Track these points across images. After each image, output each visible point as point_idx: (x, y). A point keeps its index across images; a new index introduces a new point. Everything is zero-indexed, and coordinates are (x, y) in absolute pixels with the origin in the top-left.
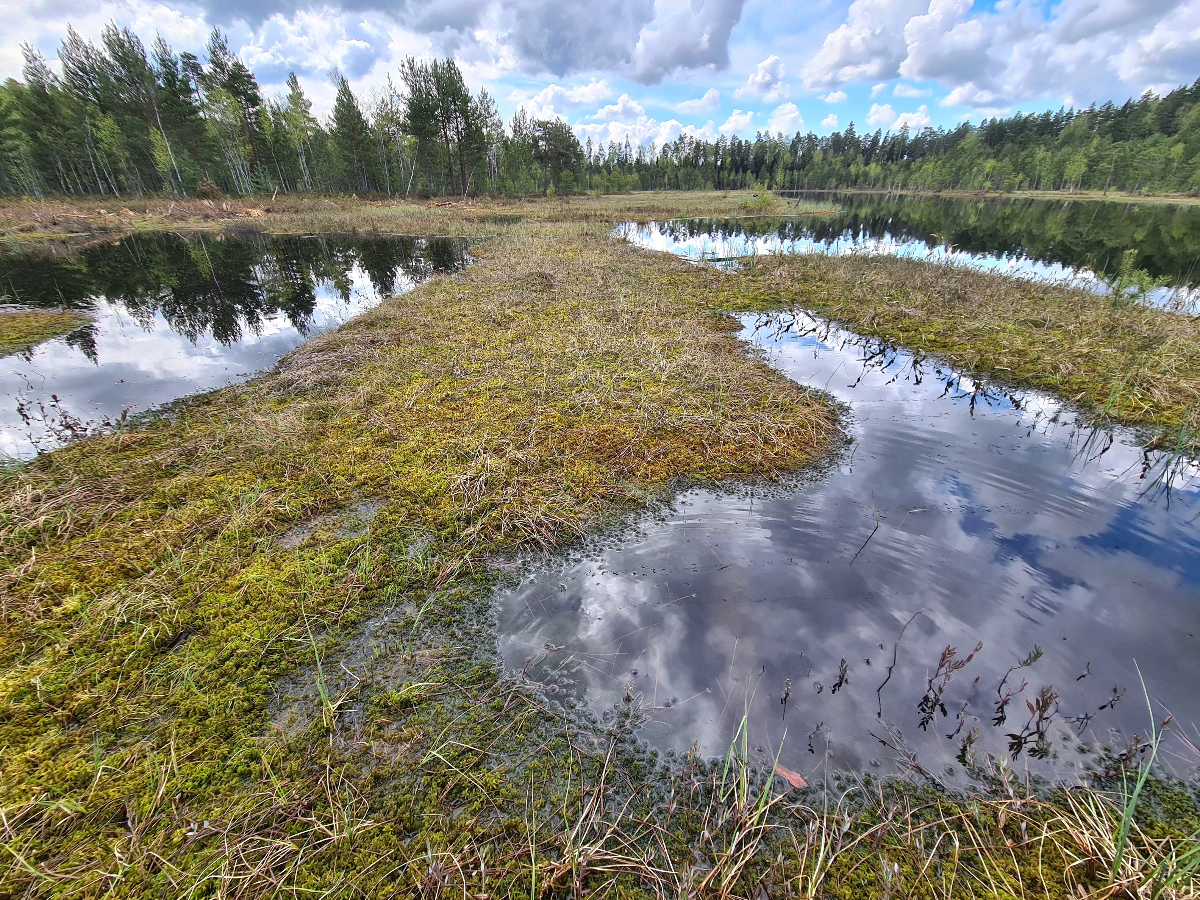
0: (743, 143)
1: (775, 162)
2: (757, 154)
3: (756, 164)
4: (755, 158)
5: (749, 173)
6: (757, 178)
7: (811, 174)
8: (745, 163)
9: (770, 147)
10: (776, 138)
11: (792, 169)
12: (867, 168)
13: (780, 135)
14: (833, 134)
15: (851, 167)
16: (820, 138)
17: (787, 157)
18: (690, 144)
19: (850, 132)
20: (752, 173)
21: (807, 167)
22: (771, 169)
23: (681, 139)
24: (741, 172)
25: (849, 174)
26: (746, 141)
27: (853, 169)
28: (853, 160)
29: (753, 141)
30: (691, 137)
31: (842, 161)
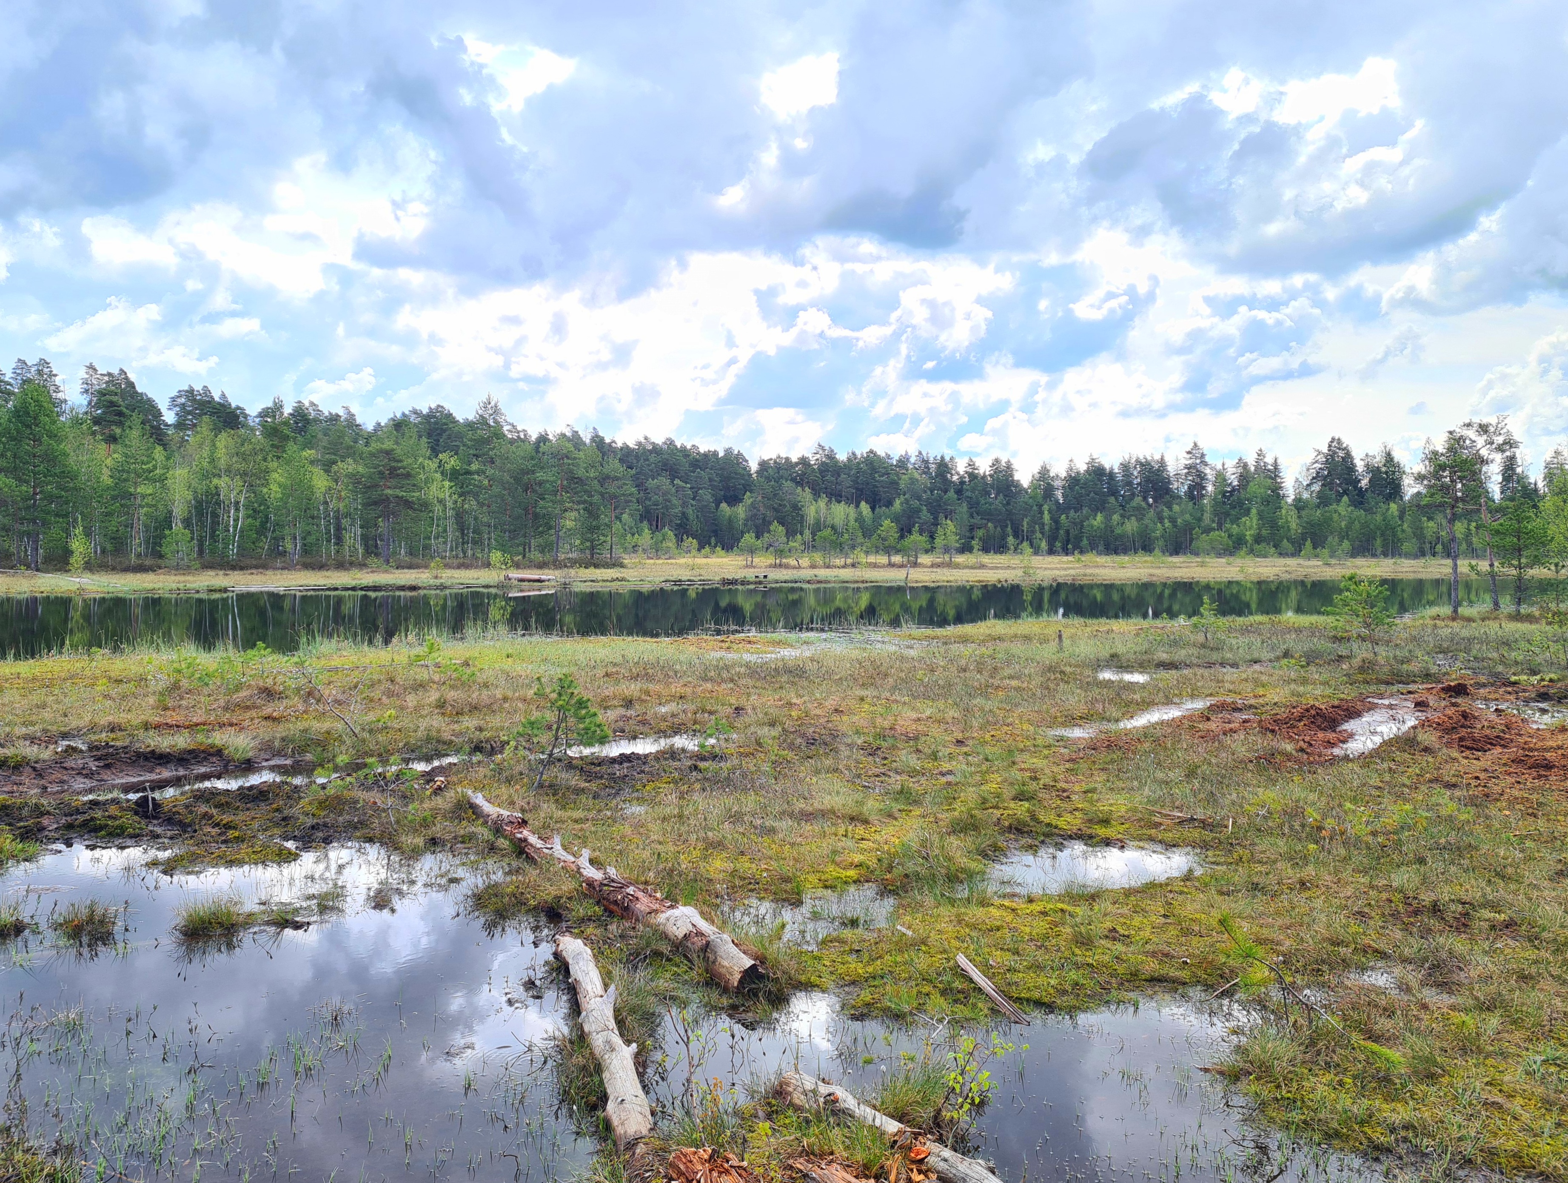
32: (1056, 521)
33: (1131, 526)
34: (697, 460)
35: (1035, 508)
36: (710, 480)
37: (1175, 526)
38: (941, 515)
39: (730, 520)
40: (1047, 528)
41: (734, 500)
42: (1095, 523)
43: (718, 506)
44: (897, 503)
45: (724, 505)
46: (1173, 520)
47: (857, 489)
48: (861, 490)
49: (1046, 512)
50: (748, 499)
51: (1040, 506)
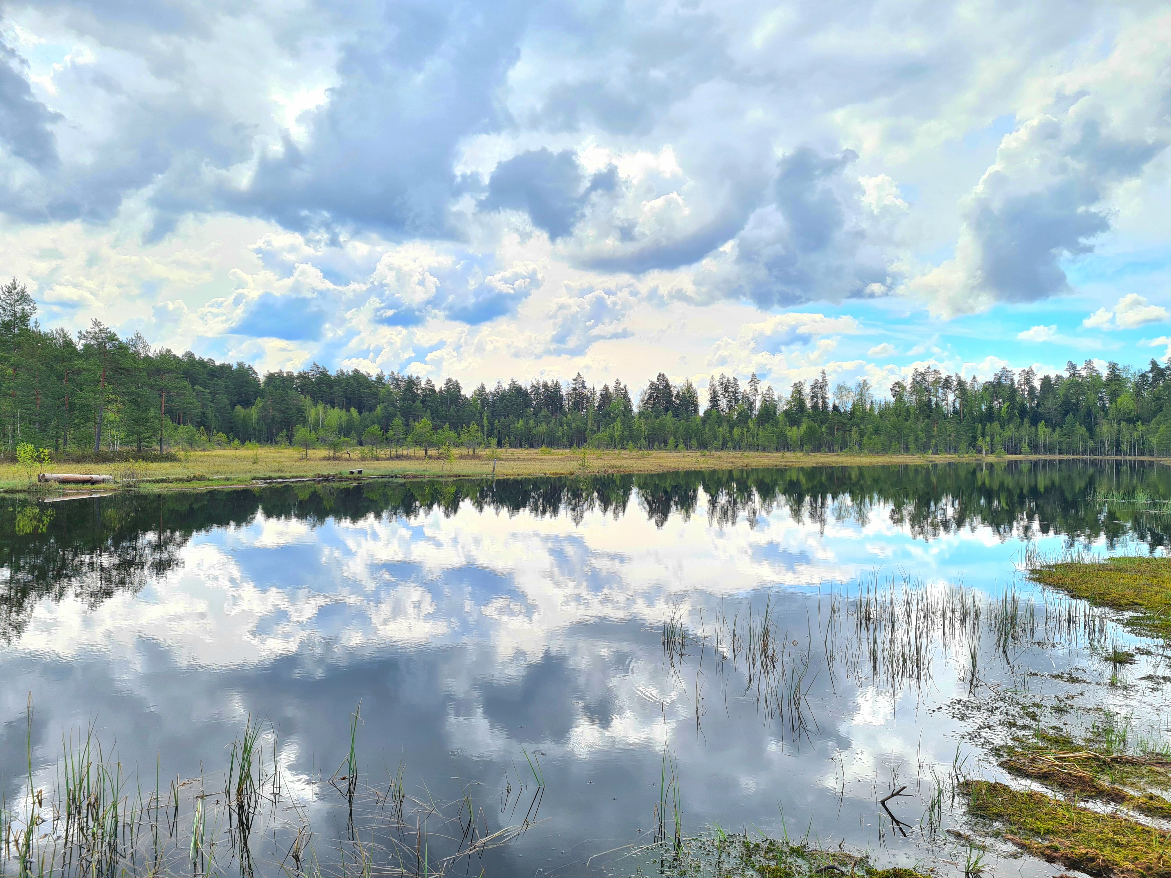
32: (492, 424)
33: (542, 428)
34: (214, 371)
35: (478, 415)
36: (226, 387)
37: (571, 429)
38: (411, 419)
39: (244, 418)
40: (486, 429)
41: (247, 403)
42: (519, 426)
43: (233, 408)
44: (379, 408)
45: (238, 408)
46: (569, 424)
47: (346, 397)
48: (350, 399)
49: (485, 418)
50: (259, 402)
51: (481, 413)
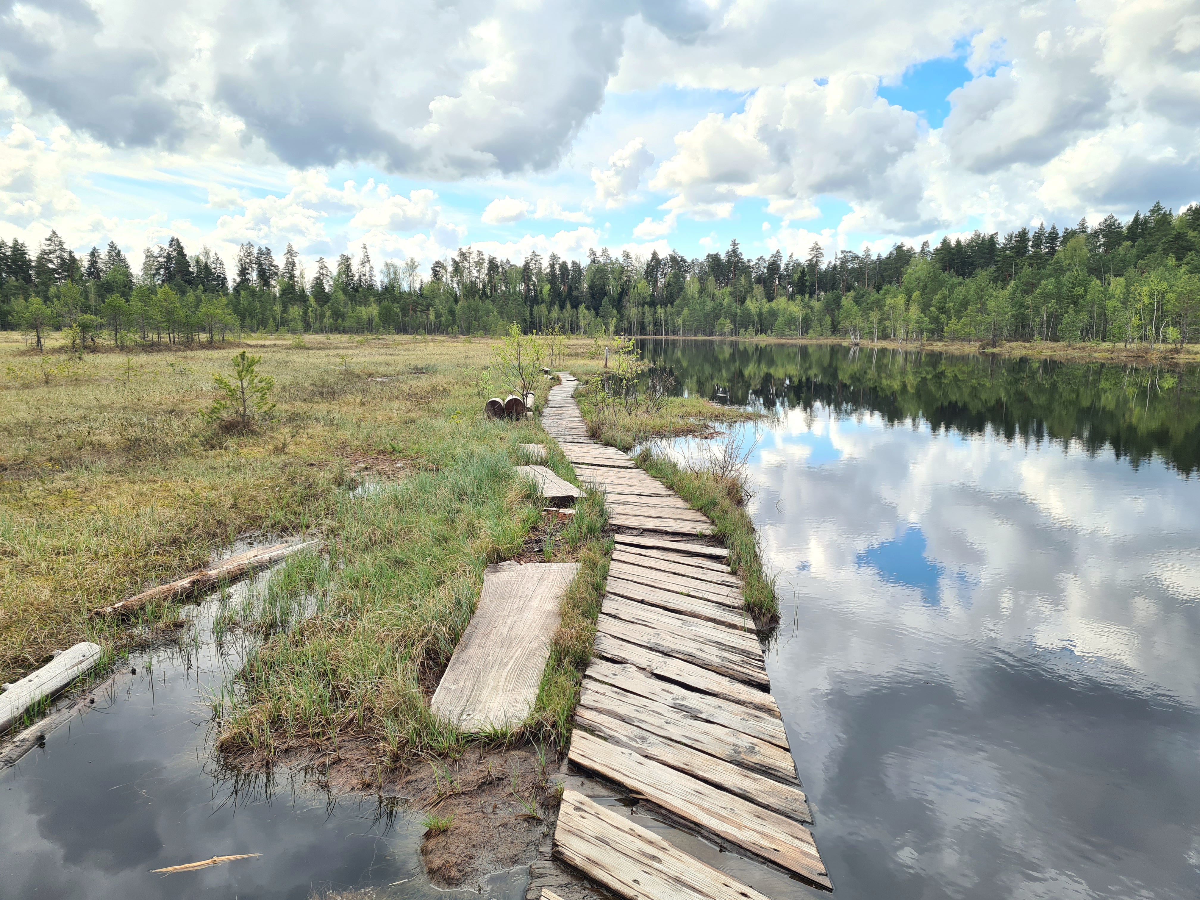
0: (570, 266)
1: (623, 292)
2: (592, 281)
3: (593, 296)
4: (591, 287)
5: (582, 309)
6: (597, 315)
7: (686, 311)
8: (575, 293)
9: (613, 272)
10: (621, 260)
11: (653, 304)
12: (774, 304)
13: (627, 256)
14: (709, 256)
15: (748, 302)
16: (689, 260)
17: (643, 287)
18: (479, 264)
19: (734, 253)
20: (588, 308)
21: (678, 301)
22: (618, 303)
23: (463, 256)
24: (569, 307)
25: (747, 314)
26: (573, 263)
27: (751, 305)
28: (747, 292)
29: (585, 262)
30: (480, 253)
31: (731, 294)
